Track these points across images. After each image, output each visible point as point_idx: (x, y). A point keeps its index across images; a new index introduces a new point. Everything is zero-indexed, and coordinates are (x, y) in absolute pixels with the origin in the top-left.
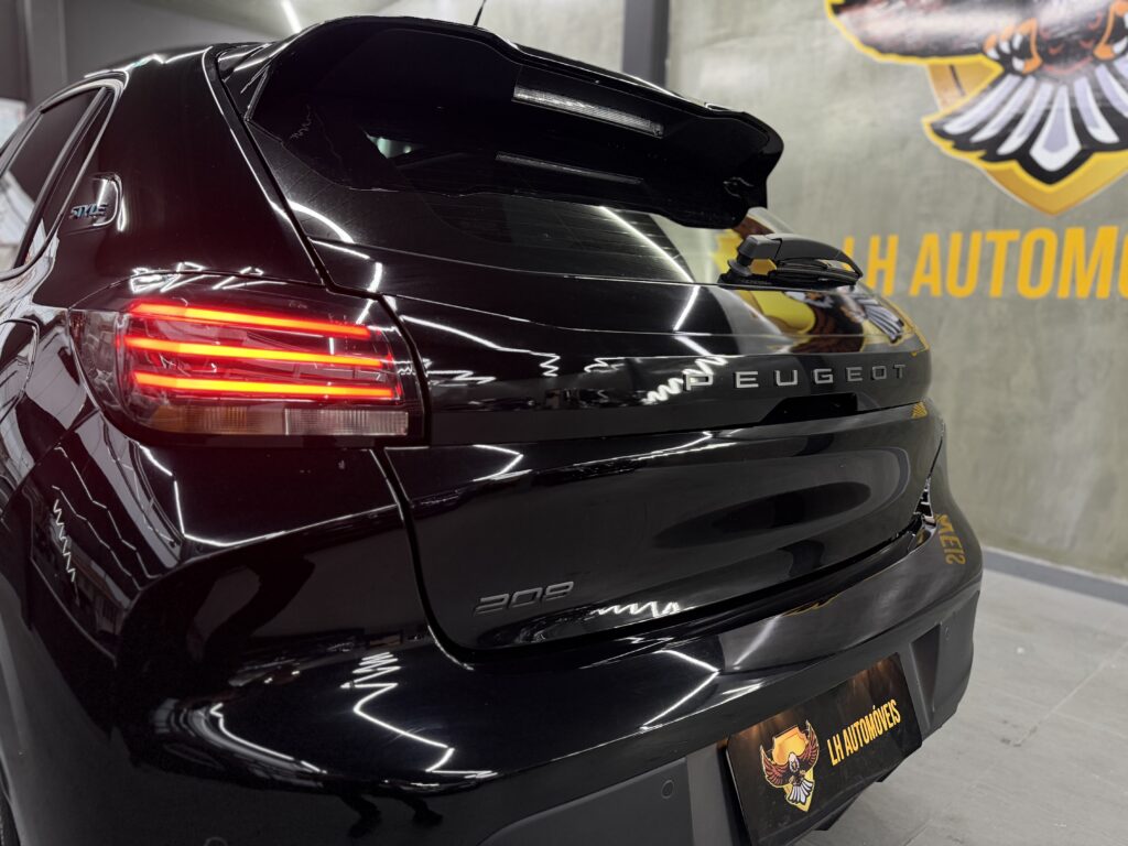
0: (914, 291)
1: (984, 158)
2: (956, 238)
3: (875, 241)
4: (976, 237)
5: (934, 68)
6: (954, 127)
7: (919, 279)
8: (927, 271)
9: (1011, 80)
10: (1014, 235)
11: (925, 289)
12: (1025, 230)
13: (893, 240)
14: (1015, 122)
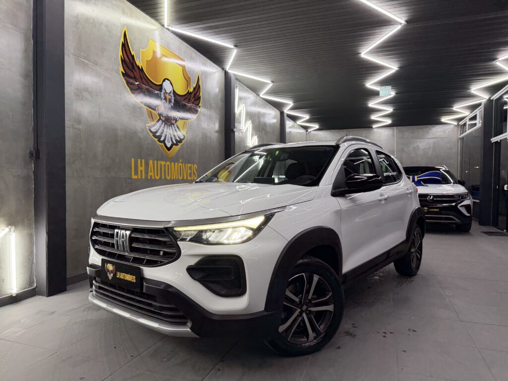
0: (149, 178)
1: (158, 140)
2: (155, 162)
3: (139, 160)
4: (159, 162)
5: (147, 110)
6: (153, 129)
7: (150, 174)
8: (151, 172)
9: (161, 121)
10: (165, 162)
11: (151, 176)
12: (166, 162)
13: (143, 161)
14: (162, 133)
